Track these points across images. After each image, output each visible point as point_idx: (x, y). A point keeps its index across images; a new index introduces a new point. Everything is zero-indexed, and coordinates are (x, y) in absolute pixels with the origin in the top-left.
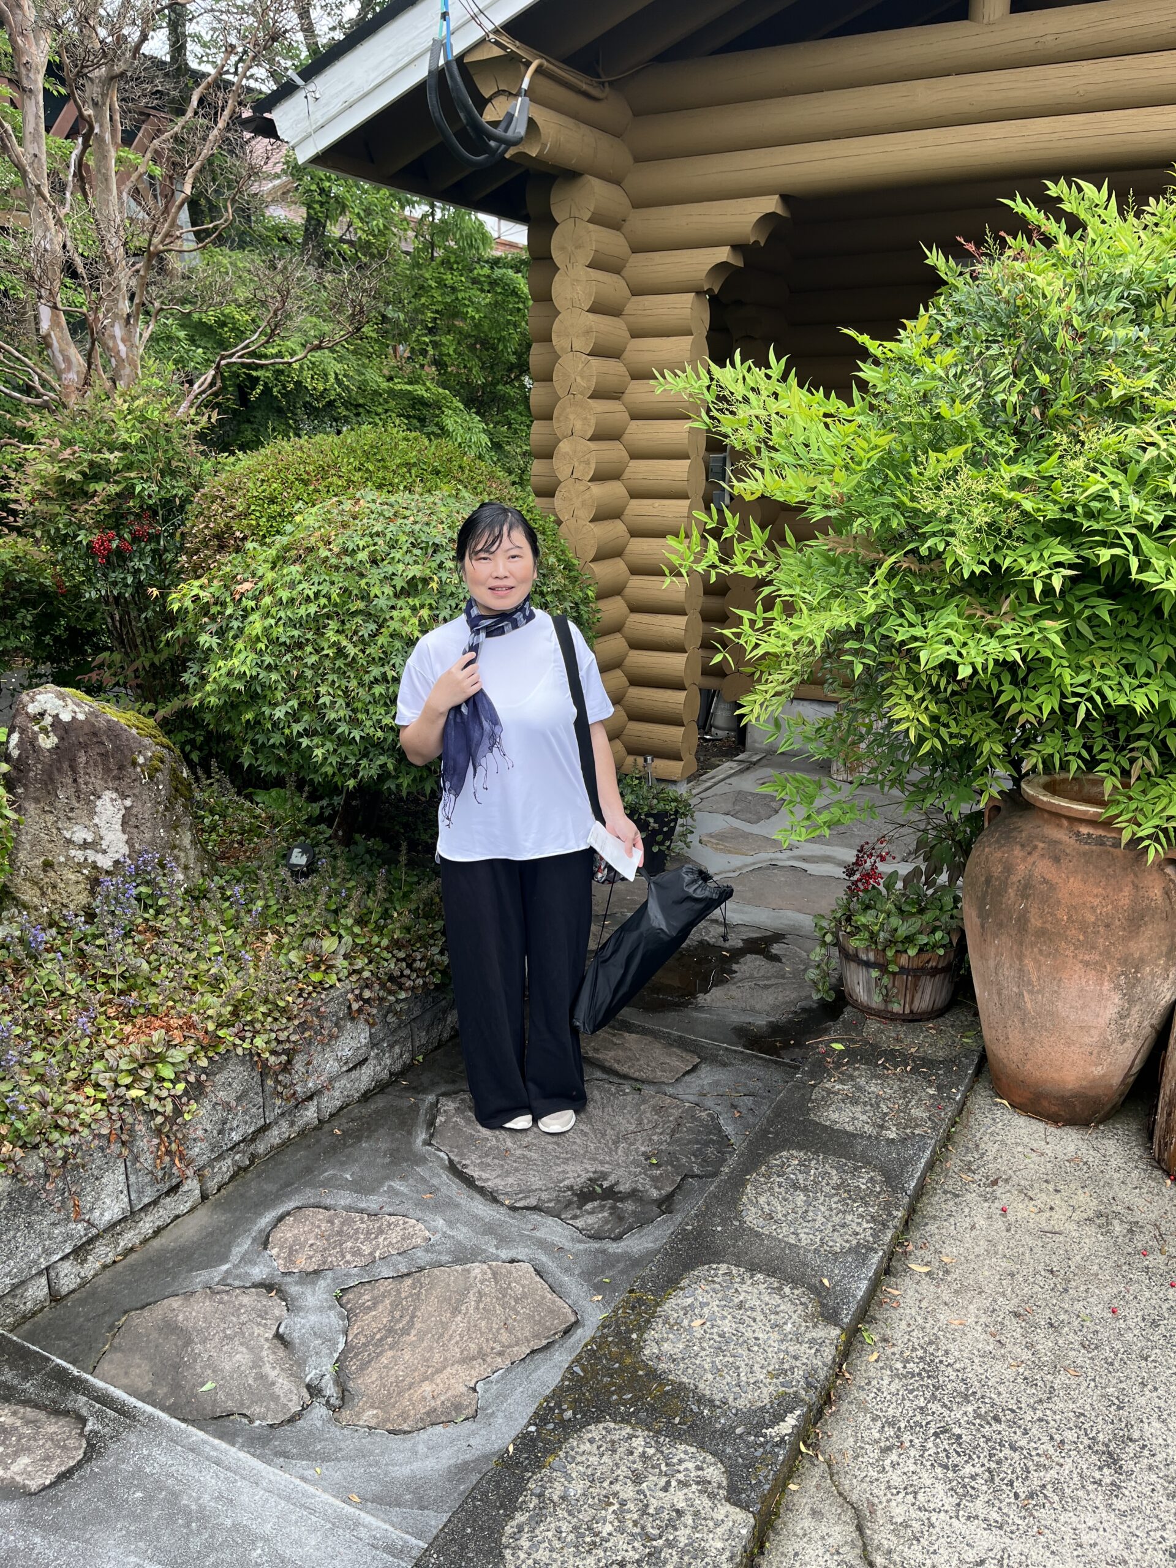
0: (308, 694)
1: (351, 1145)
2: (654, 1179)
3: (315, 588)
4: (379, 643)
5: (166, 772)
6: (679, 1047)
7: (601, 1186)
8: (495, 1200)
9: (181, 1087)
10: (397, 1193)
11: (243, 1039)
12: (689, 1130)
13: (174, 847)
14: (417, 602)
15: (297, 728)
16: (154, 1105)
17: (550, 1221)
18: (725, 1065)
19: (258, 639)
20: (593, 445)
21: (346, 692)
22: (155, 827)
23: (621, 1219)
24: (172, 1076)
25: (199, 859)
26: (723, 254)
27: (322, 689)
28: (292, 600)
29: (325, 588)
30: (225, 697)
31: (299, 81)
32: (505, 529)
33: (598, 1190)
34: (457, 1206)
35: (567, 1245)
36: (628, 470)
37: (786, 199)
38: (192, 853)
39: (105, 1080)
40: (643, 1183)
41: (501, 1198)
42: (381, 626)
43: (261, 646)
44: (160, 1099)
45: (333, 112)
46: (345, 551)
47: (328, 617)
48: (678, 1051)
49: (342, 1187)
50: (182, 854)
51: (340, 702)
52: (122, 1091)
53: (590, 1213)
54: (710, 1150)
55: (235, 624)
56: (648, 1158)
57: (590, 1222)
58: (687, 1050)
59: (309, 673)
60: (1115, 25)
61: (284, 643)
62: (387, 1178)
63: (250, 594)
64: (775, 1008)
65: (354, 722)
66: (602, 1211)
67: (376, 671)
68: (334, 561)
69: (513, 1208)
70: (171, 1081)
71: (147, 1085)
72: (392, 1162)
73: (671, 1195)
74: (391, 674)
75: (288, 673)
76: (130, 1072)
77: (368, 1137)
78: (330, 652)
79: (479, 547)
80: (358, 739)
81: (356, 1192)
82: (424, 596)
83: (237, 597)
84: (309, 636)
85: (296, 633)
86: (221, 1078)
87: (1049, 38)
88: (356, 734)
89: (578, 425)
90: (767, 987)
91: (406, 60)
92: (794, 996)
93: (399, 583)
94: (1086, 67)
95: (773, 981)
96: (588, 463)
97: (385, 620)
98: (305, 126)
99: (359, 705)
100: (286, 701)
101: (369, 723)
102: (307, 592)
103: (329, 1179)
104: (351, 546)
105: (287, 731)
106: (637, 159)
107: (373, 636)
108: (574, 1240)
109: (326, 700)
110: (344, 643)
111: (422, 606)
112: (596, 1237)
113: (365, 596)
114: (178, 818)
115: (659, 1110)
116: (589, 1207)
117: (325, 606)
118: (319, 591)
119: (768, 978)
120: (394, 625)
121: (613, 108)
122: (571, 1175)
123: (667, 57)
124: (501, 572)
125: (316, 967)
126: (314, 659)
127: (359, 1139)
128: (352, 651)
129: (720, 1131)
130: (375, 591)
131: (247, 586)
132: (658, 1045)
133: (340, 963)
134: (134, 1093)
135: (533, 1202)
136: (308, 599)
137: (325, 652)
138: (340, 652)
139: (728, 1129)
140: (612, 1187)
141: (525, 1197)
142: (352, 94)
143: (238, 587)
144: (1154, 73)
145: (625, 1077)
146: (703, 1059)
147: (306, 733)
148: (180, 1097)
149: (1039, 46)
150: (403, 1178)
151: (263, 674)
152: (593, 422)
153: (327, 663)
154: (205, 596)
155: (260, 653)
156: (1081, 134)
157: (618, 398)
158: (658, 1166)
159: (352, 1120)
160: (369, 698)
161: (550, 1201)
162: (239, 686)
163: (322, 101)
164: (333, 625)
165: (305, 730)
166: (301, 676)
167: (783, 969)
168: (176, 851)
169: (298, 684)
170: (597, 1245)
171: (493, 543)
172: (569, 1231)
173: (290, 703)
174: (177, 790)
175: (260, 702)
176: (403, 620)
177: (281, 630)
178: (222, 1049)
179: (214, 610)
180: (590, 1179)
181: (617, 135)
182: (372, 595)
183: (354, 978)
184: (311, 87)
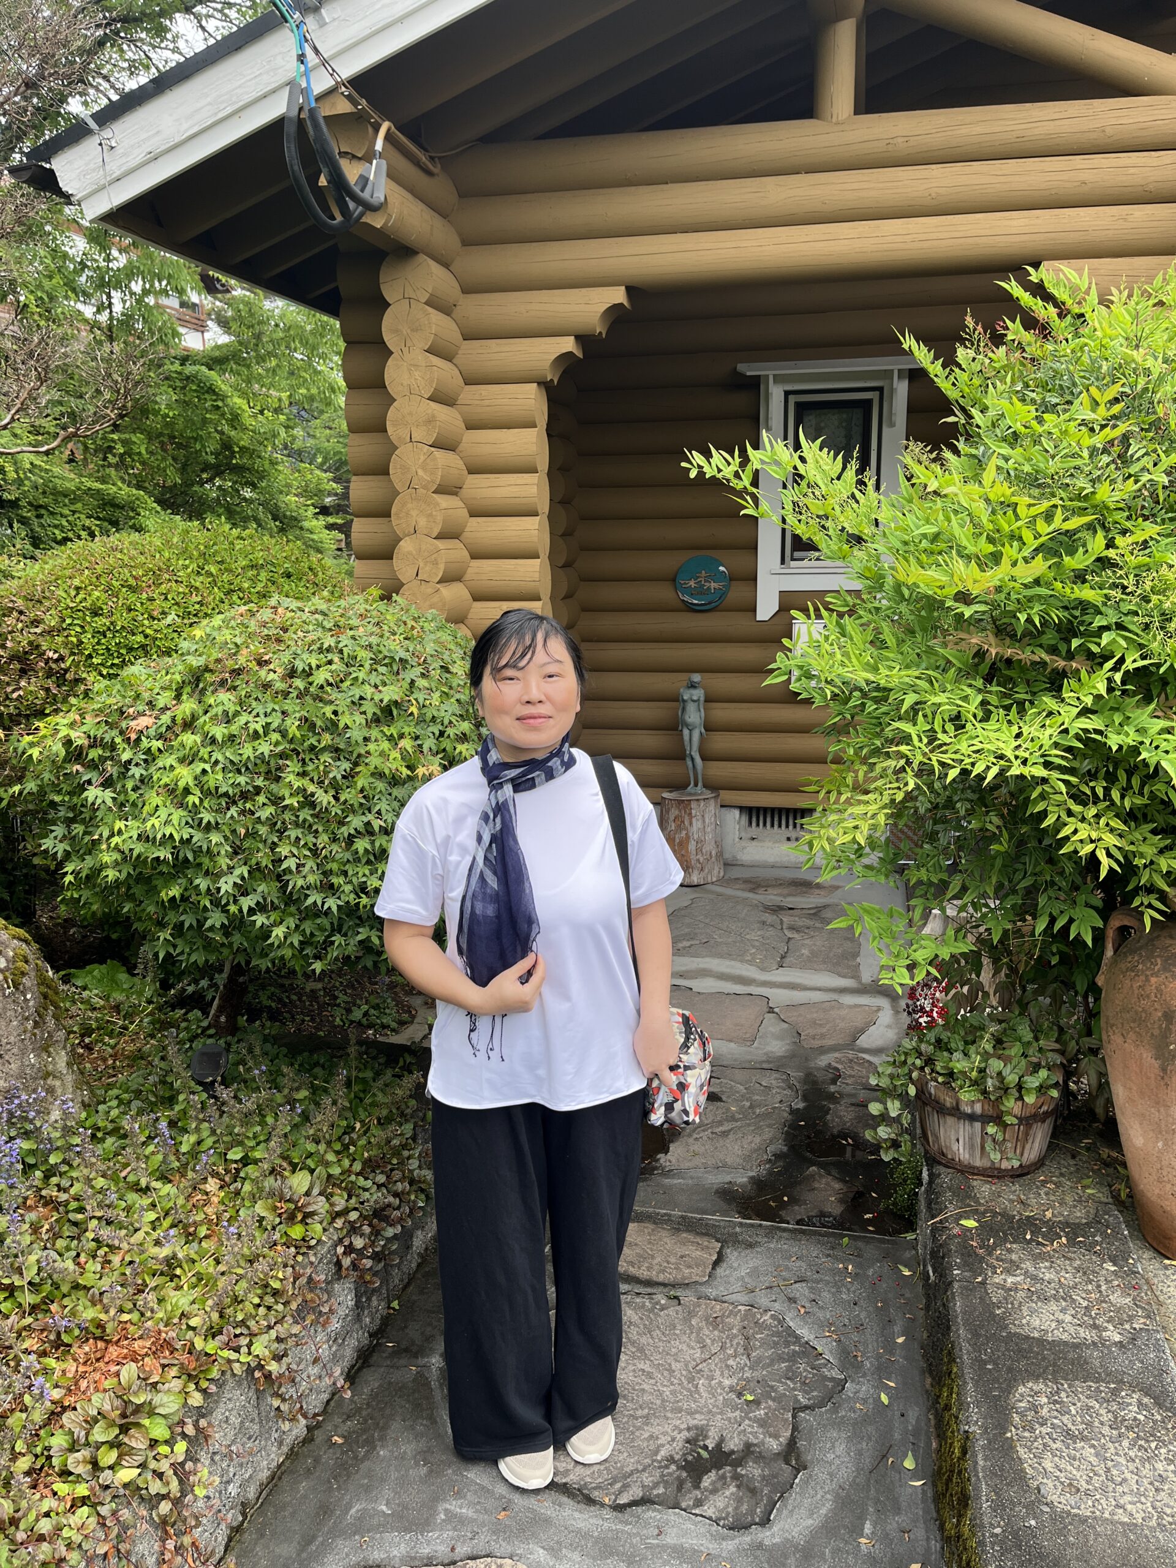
0: (263, 857)
1: (366, 1457)
2: (762, 1423)
3: (262, 721)
4: (359, 785)
5: (33, 974)
6: (688, 1231)
7: (705, 1448)
8: (590, 1501)
9: (181, 1447)
10: (462, 1521)
11: (237, 1350)
12: (763, 1343)
13: (47, 1075)
14: (393, 731)
15: (247, 902)
16: (156, 1487)
17: (672, 1515)
18: (751, 1246)
19: (187, 791)
20: (441, 544)
21: (315, 852)
22: (23, 1053)
23: (753, 1491)
24: (167, 1435)
25: (78, 1087)
26: (568, 345)
27: (283, 850)
28: (232, 738)
29: (276, 721)
30: (127, 869)
31: (92, 125)
32: (540, 636)
33: (705, 1454)
34: (547, 1521)
35: (713, 1547)
36: (470, 570)
37: (631, 290)
38: (69, 1079)
39: (77, 1462)
40: (755, 1434)
41: (595, 1494)
42: (356, 764)
43: (192, 799)
44: (160, 1475)
45: (133, 163)
46: (292, 673)
47: (282, 755)
48: (691, 1237)
49: (382, 1528)
50: (57, 1083)
51: (310, 864)
52: (106, 1477)
53: (714, 1491)
54: (802, 1366)
55: (136, 772)
56: (740, 1395)
57: (721, 1505)
58: (698, 1234)
59: (263, 830)
60: (964, 131)
61: (226, 794)
62: (436, 1499)
63: (152, 732)
64: (747, 1158)
65: (331, 889)
66: (725, 1485)
67: (356, 822)
68: (280, 685)
69: (619, 1508)
70: (166, 1442)
71: (140, 1459)
72: (431, 1471)
73: (792, 1443)
74: (377, 824)
75: (234, 831)
76: (114, 1444)
77: (382, 1438)
78: (293, 802)
79: (503, 662)
80: (335, 909)
81: (407, 1530)
82: (400, 724)
83: (133, 736)
84: (259, 782)
85: (242, 779)
86: (218, 1415)
87: (900, 140)
88: (332, 903)
89: (422, 522)
90: (725, 1134)
91: (229, 110)
92: (758, 1140)
93: (370, 709)
94: (936, 170)
95: (725, 1127)
96: (435, 563)
97: (359, 756)
98: (98, 177)
99: (334, 866)
100: (231, 869)
101: (348, 888)
102: (252, 726)
103: (361, 1518)
104: (300, 666)
105: (233, 908)
106: (466, 242)
107: (349, 776)
108: (714, 1537)
109: (291, 863)
110: (311, 788)
111: (401, 736)
112: (739, 1526)
113: (332, 726)
114: (50, 1036)
115: (715, 1322)
116: (707, 1481)
117: (277, 744)
118: (268, 724)
119: (720, 1123)
120: (374, 761)
121: (441, 187)
122: (663, 1440)
123: (493, 138)
124: (535, 694)
125: (291, 1218)
126: (270, 810)
127: (371, 1444)
128: (324, 798)
129: (798, 1338)
130: (344, 720)
131: (143, 722)
132: (664, 1233)
133: (320, 1205)
134: (127, 1474)
135: (635, 1492)
136: (256, 735)
137: (287, 802)
138: (309, 802)
139: (805, 1333)
140: (719, 1446)
141: (625, 1487)
142: (158, 144)
143: (133, 724)
144: (1002, 179)
145: (649, 1283)
146: (724, 1243)
147: (261, 907)
148: (182, 1464)
149: (890, 148)
150: (459, 1495)
151: (198, 836)
152: (439, 518)
153: (288, 816)
154: (79, 738)
155: (195, 810)
156: (934, 236)
157: (456, 494)
158: (756, 1403)
159: (349, 1417)
160: (348, 856)
161: (656, 1485)
162: (164, 854)
163: (119, 151)
164: (293, 766)
165: (258, 903)
166: (252, 834)
167: (728, 1109)
168: (49, 1081)
169: (246, 845)
170: (747, 1539)
171: (523, 655)
172: (704, 1527)
173: (237, 872)
174: (45, 997)
175: (190, 873)
176: (382, 754)
177: (220, 776)
178: (215, 1373)
179: (94, 754)
180: (688, 1441)
181: (443, 215)
182: (341, 725)
183: (339, 1223)
184: (107, 133)
